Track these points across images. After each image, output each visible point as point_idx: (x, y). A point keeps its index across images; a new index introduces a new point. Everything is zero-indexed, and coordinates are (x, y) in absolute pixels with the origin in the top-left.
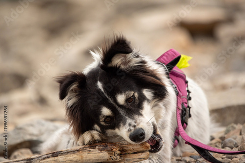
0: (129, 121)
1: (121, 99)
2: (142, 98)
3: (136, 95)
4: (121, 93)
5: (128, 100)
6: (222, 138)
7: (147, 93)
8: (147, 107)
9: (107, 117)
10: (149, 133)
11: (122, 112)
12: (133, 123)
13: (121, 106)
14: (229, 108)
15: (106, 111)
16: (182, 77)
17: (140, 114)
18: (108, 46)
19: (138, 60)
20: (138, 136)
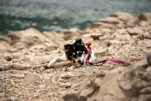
0: (78, 58)
1: (78, 52)
2: (82, 53)
3: (81, 52)
4: (78, 51)
5: (79, 53)
6: (96, 60)
7: (84, 52)
8: (83, 55)
9: (74, 55)
10: (82, 61)
11: (77, 55)
12: (79, 58)
13: (77, 54)
14: (98, 53)
15: (74, 53)
16: (91, 48)
17: (81, 57)
18: (77, 40)
19: (83, 44)
20: (79, 61)
